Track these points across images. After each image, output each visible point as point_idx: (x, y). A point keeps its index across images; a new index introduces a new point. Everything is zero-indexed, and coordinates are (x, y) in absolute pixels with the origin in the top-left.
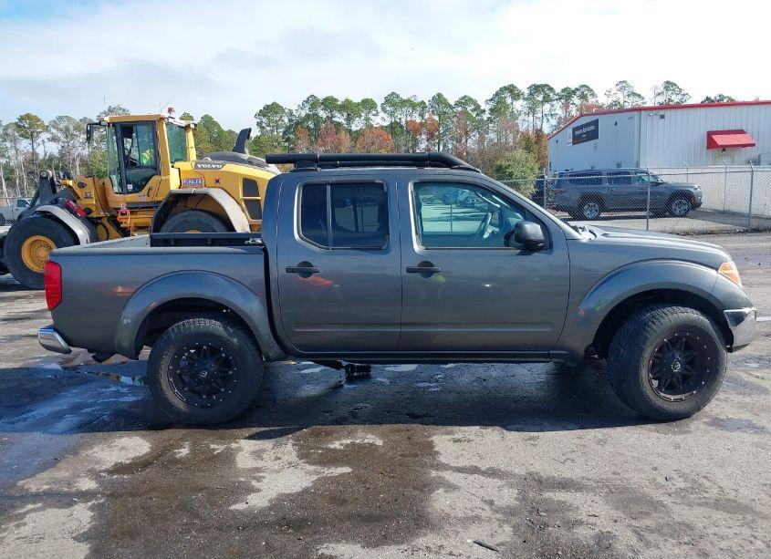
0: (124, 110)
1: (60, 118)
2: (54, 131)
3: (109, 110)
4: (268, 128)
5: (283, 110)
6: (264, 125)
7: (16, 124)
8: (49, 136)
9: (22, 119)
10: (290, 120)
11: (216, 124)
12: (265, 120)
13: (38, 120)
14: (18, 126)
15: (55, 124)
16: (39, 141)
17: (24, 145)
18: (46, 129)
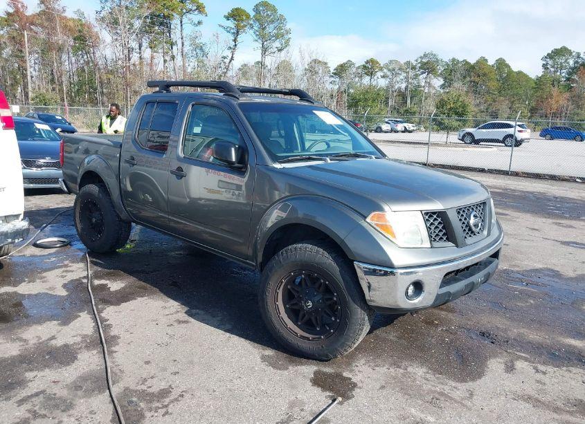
0: (435, 55)
1: (391, 61)
2: (385, 70)
3: (424, 55)
4: (552, 69)
5: (570, 53)
6: (549, 66)
7: (363, 66)
8: (382, 74)
9: (367, 62)
10: (576, 62)
11: (508, 66)
12: (550, 62)
13: (377, 63)
14: (364, 67)
15: (387, 66)
16: (376, 78)
17: (366, 80)
18: (381, 69)
